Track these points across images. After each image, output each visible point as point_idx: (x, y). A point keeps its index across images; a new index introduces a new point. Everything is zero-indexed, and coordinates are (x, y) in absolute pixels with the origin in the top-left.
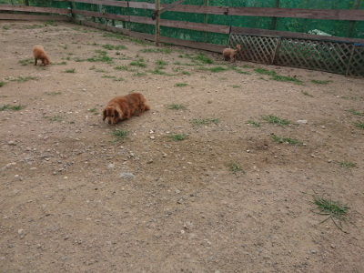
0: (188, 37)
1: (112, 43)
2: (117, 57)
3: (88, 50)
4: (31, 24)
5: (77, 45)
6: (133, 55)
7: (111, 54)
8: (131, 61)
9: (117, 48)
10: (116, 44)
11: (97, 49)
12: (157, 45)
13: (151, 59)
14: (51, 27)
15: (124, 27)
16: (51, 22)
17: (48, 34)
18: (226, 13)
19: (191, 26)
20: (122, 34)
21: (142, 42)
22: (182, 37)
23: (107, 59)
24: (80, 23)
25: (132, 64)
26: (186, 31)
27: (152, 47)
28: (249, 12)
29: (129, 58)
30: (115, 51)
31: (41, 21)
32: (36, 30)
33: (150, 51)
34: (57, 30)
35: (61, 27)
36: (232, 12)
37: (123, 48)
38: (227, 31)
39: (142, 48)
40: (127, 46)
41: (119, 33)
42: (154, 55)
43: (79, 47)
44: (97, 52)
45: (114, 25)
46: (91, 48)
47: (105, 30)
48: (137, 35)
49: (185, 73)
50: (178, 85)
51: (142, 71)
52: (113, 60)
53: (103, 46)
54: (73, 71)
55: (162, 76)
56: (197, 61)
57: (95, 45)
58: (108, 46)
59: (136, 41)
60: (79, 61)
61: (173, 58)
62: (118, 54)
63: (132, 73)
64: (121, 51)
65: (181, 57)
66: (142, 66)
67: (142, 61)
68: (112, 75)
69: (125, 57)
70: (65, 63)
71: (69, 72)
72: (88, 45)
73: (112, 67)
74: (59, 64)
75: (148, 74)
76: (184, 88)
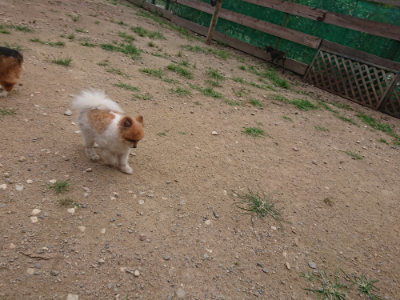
0: (247, 40)
1: (145, 26)
2: (149, 50)
3: (109, 31)
5: (95, 19)
7: (141, 43)
8: (168, 63)
9: (151, 37)
10: (151, 29)
11: (122, 30)
12: (208, 42)
13: (202, 62)
15: (167, 8)
18: (320, 20)
20: (161, 16)
21: (187, 34)
23: (132, 51)
25: (170, 68)
27: (201, 45)
28: (358, 25)
29: (166, 56)
30: (147, 40)
33: (198, 49)
36: (331, 19)
37: (160, 37)
38: (315, 44)
39: (184, 41)
40: (165, 35)
41: (159, 14)
42: (204, 58)
43: (97, 23)
44: (122, 35)
45: (154, 2)
48: (182, 22)
49: (254, 103)
50: (249, 132)
51: (184, 84)
52: (142, 55)
53: (133, 29)
54: (66, 64)
55: (218, 102)
56: (266, 80)
57: (122, 23)
58: (139, 29)
59: (180, 30)
60: (86, 45)
61: (231, 68)
62: (151, 45)
63: (168, 86)
64: (156, 42)
65: (243, 68)
66: (184, 74)
67: (185, 64)
68: (133, 83)
69: (161, 53)
70: (61, 45)
71: (60, 63)
72: (112, 21)
73: (137, 67)
74: (51, 44)
75: (194, 92)
76: (260, 141)
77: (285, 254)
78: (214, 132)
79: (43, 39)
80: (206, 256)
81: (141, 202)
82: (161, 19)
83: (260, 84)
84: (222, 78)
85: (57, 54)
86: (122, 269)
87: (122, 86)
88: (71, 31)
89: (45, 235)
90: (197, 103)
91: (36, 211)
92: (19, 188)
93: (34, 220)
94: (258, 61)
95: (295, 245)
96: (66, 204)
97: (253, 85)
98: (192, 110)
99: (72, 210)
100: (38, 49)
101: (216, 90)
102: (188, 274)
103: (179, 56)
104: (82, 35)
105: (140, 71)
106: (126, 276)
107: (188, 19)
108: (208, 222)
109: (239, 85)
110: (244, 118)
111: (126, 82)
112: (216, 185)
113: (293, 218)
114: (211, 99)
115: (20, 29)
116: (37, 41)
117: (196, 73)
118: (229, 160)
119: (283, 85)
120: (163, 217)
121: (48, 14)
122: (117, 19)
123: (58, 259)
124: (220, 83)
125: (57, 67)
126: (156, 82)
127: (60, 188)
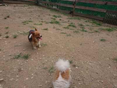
3: (48, 18)
4: (23, 5)
9: (59, 17)
11: (51, 17)
14: (30, 7)
16: (30, 5)
17: (30, 9)
23: (57, 22)
29: (66, 22)
31: (27, 4)
32: (25, 7)
34: (33, 8)
35: (34, 7)
37: (61, 17)
39: (67, 17)
43: (44, 16)
46: (48, 16)
51: (75, 29)
52: (60, 23)
53: (53, 16)
55: (87, 33)
56: (94, 24)
60: (47, 23)
62: (60, 20)
63: (72, 31)
65: (86, 22)
67: (72, 24)
69: (64, 22)
73: (62, 27)
87: (62, 33)
88: (40, 20)
94: (88, 18)
97: (92, 26)
103: (69, 21)
109: (89, 27)
114: (85, 32)
119: (99, 25)
122: (48, 14)
124: (84, 27)
126: (68, 30)
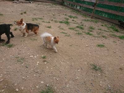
0: (106, 16)
2: (73, 22)
3: (62, 17)
6: (79, 22)
7: (70, 20)
8: (77, 25)
10: (74, 16)
11: (66, 17)
12: (92, 18)
13: (87, 24)
14: (54, 6)
15: (80, 8)
17: (51, 8)
19: (110, 11)
20: (78, 11)
21: (85, 16)
22: (104, 15)
23: (67, 23)
24: (65, 6)
25: (77, 27)
26: (106, 13)
27: (89, 19)
29: (77, 23)
37: (76, 17)
39: (84, 18)
40: (78, 17)
42: (89, 23)
43: (59, 15)
44: (66, 18)
45: (76, 7)
47: (73, 9)
49: (103, 37)
50: (99, 46)
51: (81, 31)
53: (69, 16)
54: (50, 27)
55: (91, 36)
56: (110, 29)
57: (66, 15)
58: (71, 16)
59: (83, 15)
60: (56, 22)
61: (98, 26)
62: (73, 20)
63: (76, 32)
64: (75, 19)
65: (102, 25)
66: (81, 28)
67: (82, 25)
68: (66, 32)
69: (75, 23)
70: (49, 22)
71: (48, 27)
72: (63, 14)
74: (47, 22)
75: (83, 33)
76: (102, 49)
77: (101, 82)
78: (87, 46)
79: (45, 21)
80: (76, 78)
81: (62, 63)
82: (78, 12)
83: (108, 30)
84: (94, 29)
85: (48, 25)
86: (54, 78)
88: (52, 18)
89: (39, 68)
90: (84, 37)
91: (38, 62)
92: (35, 57)
93: (37, 64)
95: (105, 80)
96: (44, 61)
97: (105, 31)
98: (82, 39)
99: (46, 63)
100: (44, 24)
101: (91, 33)
102: (70, 82)
103: (81, 23)
104: (55, 19)
105: (68, 28)
106: (55, 80)
107: (86, 11)
108: (79, 70)
109: (100, 31)
110: (99, 41)
111: (64, 32)
112: (84, 61)
113: (107, 73)
114: (88, 35)
115: (40, 19)
116: (44, 22)
117: (86, 28)
118: (90, 54)
119: (117, 31)
120: (67, 67)
121: (47, 14)
122: (65, 14)
123: (41, 73)
124: (93, 30)
125: (48, 28)
126: (72, 31)
127: (44, 58)
